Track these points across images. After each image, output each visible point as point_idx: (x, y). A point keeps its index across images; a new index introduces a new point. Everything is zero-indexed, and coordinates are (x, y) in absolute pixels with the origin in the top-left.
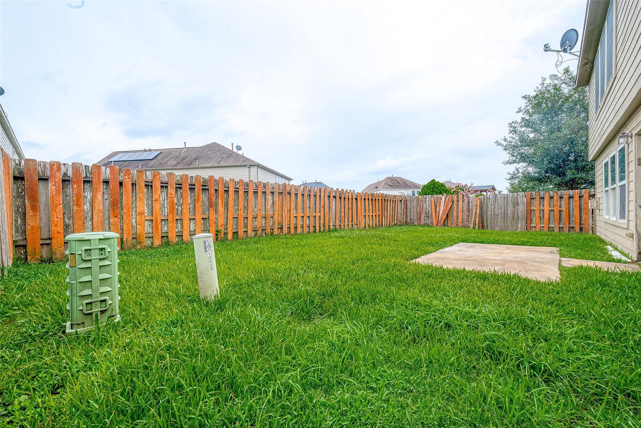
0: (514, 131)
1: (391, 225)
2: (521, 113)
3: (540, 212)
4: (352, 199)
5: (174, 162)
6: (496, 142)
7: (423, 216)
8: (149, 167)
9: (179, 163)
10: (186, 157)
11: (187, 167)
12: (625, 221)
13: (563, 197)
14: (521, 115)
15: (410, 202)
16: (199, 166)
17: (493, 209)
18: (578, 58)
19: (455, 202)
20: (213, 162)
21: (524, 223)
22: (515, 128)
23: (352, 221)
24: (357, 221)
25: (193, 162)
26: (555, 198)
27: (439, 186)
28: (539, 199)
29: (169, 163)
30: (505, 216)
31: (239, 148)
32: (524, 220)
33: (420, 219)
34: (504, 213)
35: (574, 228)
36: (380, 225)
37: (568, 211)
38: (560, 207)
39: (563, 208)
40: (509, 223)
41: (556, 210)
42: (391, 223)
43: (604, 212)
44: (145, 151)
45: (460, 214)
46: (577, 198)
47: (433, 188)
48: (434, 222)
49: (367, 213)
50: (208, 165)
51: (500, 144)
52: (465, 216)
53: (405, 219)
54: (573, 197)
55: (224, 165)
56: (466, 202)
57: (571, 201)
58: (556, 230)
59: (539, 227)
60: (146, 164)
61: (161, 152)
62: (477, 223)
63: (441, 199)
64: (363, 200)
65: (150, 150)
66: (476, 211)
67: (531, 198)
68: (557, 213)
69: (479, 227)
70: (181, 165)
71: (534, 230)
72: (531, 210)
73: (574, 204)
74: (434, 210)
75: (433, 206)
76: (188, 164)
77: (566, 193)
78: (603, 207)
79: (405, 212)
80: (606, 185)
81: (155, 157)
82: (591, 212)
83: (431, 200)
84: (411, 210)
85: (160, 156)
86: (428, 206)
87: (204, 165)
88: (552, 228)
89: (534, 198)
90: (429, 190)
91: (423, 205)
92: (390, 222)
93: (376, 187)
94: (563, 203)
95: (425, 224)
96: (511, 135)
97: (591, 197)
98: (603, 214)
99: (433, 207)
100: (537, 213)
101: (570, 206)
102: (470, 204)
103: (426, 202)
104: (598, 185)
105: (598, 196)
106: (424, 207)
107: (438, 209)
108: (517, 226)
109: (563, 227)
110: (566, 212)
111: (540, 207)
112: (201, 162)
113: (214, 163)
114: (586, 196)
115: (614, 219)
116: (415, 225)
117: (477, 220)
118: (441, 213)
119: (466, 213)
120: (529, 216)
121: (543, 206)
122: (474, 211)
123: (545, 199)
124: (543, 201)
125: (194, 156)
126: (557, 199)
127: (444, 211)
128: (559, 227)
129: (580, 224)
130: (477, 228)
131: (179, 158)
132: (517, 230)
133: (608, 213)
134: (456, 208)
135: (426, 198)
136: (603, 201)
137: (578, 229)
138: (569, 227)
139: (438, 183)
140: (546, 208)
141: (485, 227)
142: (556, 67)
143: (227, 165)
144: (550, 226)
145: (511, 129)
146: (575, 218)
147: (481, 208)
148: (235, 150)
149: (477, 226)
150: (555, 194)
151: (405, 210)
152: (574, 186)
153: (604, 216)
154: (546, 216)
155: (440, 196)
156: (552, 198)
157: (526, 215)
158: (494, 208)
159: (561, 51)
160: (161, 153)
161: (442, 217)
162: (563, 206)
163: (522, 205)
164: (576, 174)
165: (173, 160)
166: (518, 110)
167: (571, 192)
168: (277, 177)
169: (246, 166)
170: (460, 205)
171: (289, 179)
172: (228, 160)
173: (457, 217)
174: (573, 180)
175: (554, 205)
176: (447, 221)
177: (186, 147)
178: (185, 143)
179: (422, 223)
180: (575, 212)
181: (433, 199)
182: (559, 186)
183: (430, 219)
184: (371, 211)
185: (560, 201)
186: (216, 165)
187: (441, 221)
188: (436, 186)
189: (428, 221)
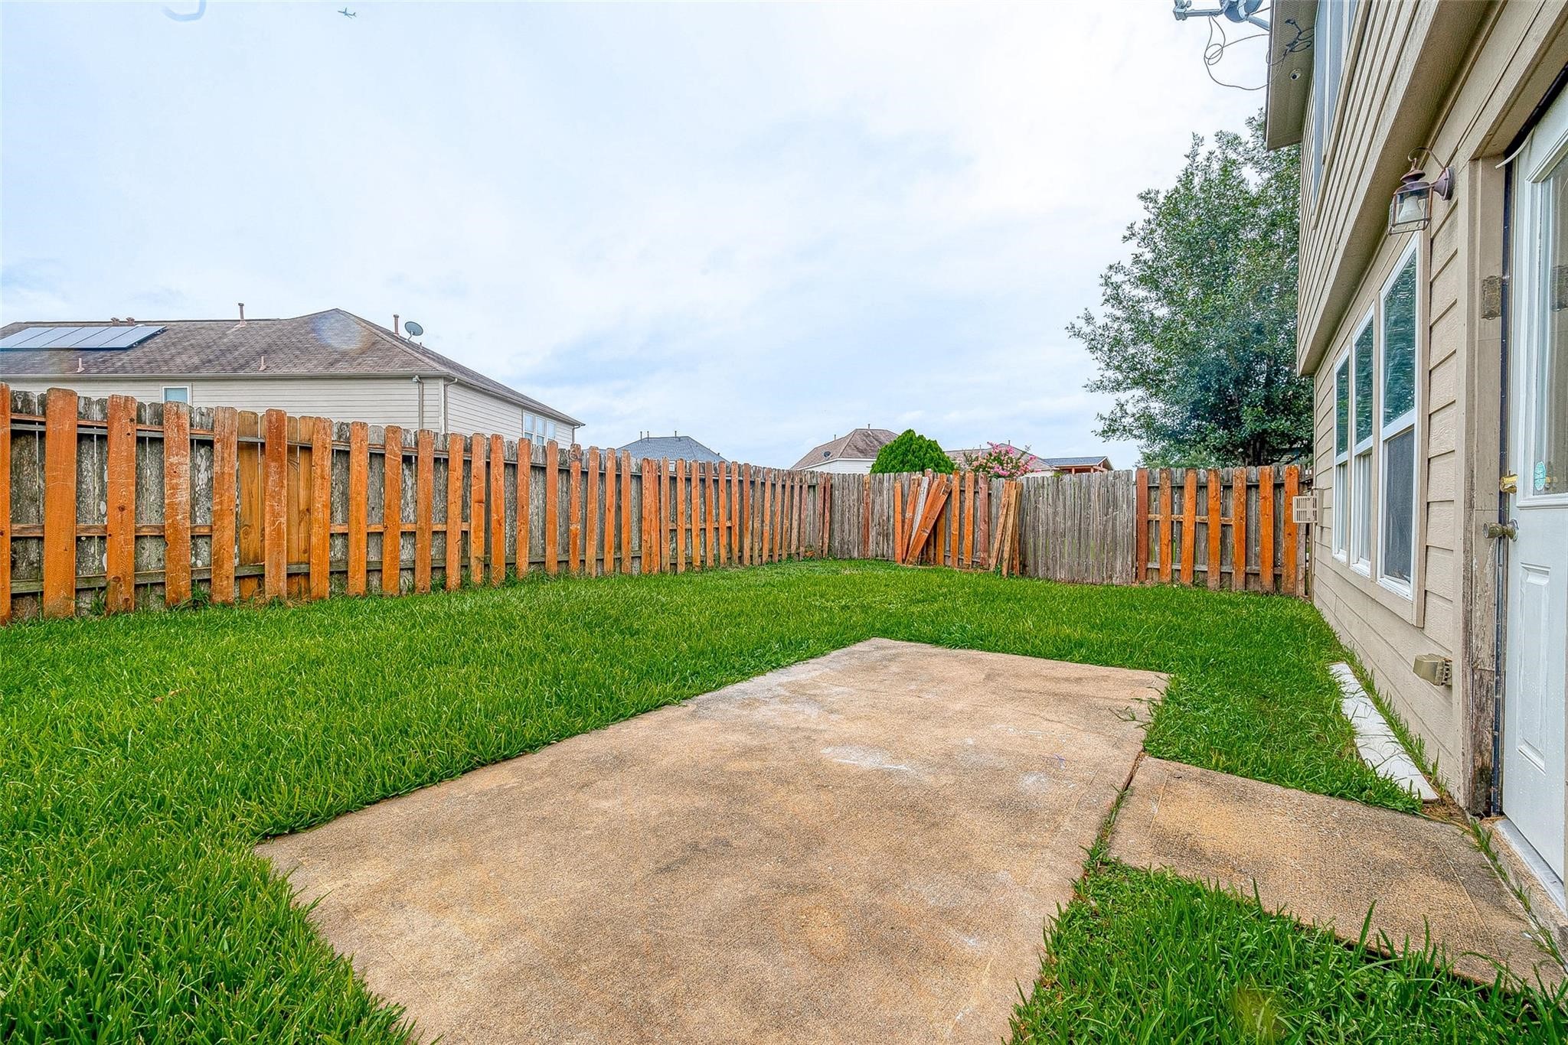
0: (1116, 299)
1: (776, 558)
2: (1135, 241)
3: (1172, 529)
4: (618, 476)
5: (196, 360)
6: (1070, 327)
7: (873, 533)
8: (110, 369)
9: (210, 361)
10: (236, 348)
11: (229, 374)
12: (1406, 590)
13: (1231, 487)
14: (1133, 246)
15: (841, 490)
16: (269, 373)
17: (1051, 519)
18: (1268, 33)
19: (956, 495)
20: (315, 362)
21: (1130, 559)
22: (1117, 287)
23: (619, 547)
24: (640, 546)
25: (253, 359)
26: (1212, 487)
27: (921, 447)
28: (1169, 490)
29: (178, 361)
30: (1082, 534)
31: (415, 329)
32: (1130, 549)
33: (866, 542)
34: (1080, 530)
35: (1258, 574)
36: (735, 557)
37: (1244, 528)
38: (1224, 515)
39: (1232, 518)
40: (1091, 560)
41: (1214, 521)
42: (777, 552)
43: (1334, 537)
44: (116, 323)
45: (968, 528)
46: (1267, 489)
47: (905, 454)
48: (898, 551)
49: (682, 522)
50: (296, 371)
51: (1078, 334)
52: (980, 536)
53: (826, 541)
54: (1257, 487)
55: (344, 372)
56: (983, 495)
57: (1254, 498)
58: (1213, 582)
59: (1170, 570)
60: (104, 362)
61: (164, 329)
62: (1006, 556)
63: (919, 485)
64: (665, 482)
65: (131, 322)
66: (1006, 521)
67: (1149, 488)
68: (1215, 531)
69: (1011, 567)
70: (214, 367)
71: (1156, 578)
72: (1149, 522)
73: (1262, 506)
74: (899, 517)
75: (899, 503)
76: (236, 365)
77: (1240, 472)
78: (1332, 518)
79: (827, 518)
80: (1342, 445)
81: (140, 342)
82: (1303, 531)
83: (894, 488)
84: (843, 514)
85: (157, 340)
86: (886, 506)
87: (284, 371)
88: (1201, 576)
89: (1158, 487)
90: (895, 458)
91: (874, 502)
92: (771, 550)
93: (827, 454)
94: (1232, 504)
95: (877, 556)
96: (1108, 309)
97: (1303, 487)
98: (1330, 541)
99: (899, 509)
100: (1165, 529)
101: (1250, 514)
102: (994, 500)
103: (881, 493)
104: (1319, 448)
105: (1320, 482)
106: (877, 507)
107: (908, 515)
108: (1113, 568)
109: (1231, 573)
110: (1239, 529)
111: (1172, 514)
112: (278, 360)
113: (316, 366)
114: (1291, 484)
115: (1363, 567)
116: (854, 559)
117: (1007, 549)
118: (916, 525)
119: (983, 527)
120: (1144, 538)
121: (1181, 513)
122: (1002, 520)
123: (1185, 491)
124: (1181, 496)
125: (262, 344)
126: (1216, 490)
127: (925, 518)
128: (1221, 573)
129: (1275, 565)
130: (1005, 572)
131: (215, 347)
132: (1111, 577)
133: (1345, 543)
134: (957, 513)
135: (881, 482)
136: (1333, 499)
137: (1267, 580)
138: (1247, 574)
139: (921, 441)
140: (1188, 518)
141: (1030, 568)
142: (1207, 64)
143: (352, 371)
144: (1197, 569)
145: (1109, 292)
146: (1263, 548)
147: (1021, 512)
148: (403, 333)
149: (1005, 564)
150: (1212, 477)
151: (827, 514)
152: (1264, 455)
153: (1335, 549)
154: (1188, 540)
155: (919, 475)
156: (1202, 487)
157: (1135, 535)
158: (1055, 513)
159: (1221, 12)
160: (164, 331)
161: (919, 537)
162: (1232, 512)
163: (1125, 506)
164: (1268, 420)
165: (192, 352)
166: (1127, 233)
167: (1254, 472)
168: (528, 417)
169: (409, 378)
170: (967, 502)
171: (573, 424)
172: (360, 360)
173: (961, 537)
174: (1261, 437)
175: (1207, 509)
176: (935, 547)
177: (245, 318)
178: (241, 305)
179: (870, 553)
180: (1262, 532)
181: (898, 485)
182: (1225, 453)
183: (891, 543)
184: (697, 516)
185: (1225, 497)
186: (320, 370)
187: (914, 549)
188: (913, 447)
189: (885, 548)
